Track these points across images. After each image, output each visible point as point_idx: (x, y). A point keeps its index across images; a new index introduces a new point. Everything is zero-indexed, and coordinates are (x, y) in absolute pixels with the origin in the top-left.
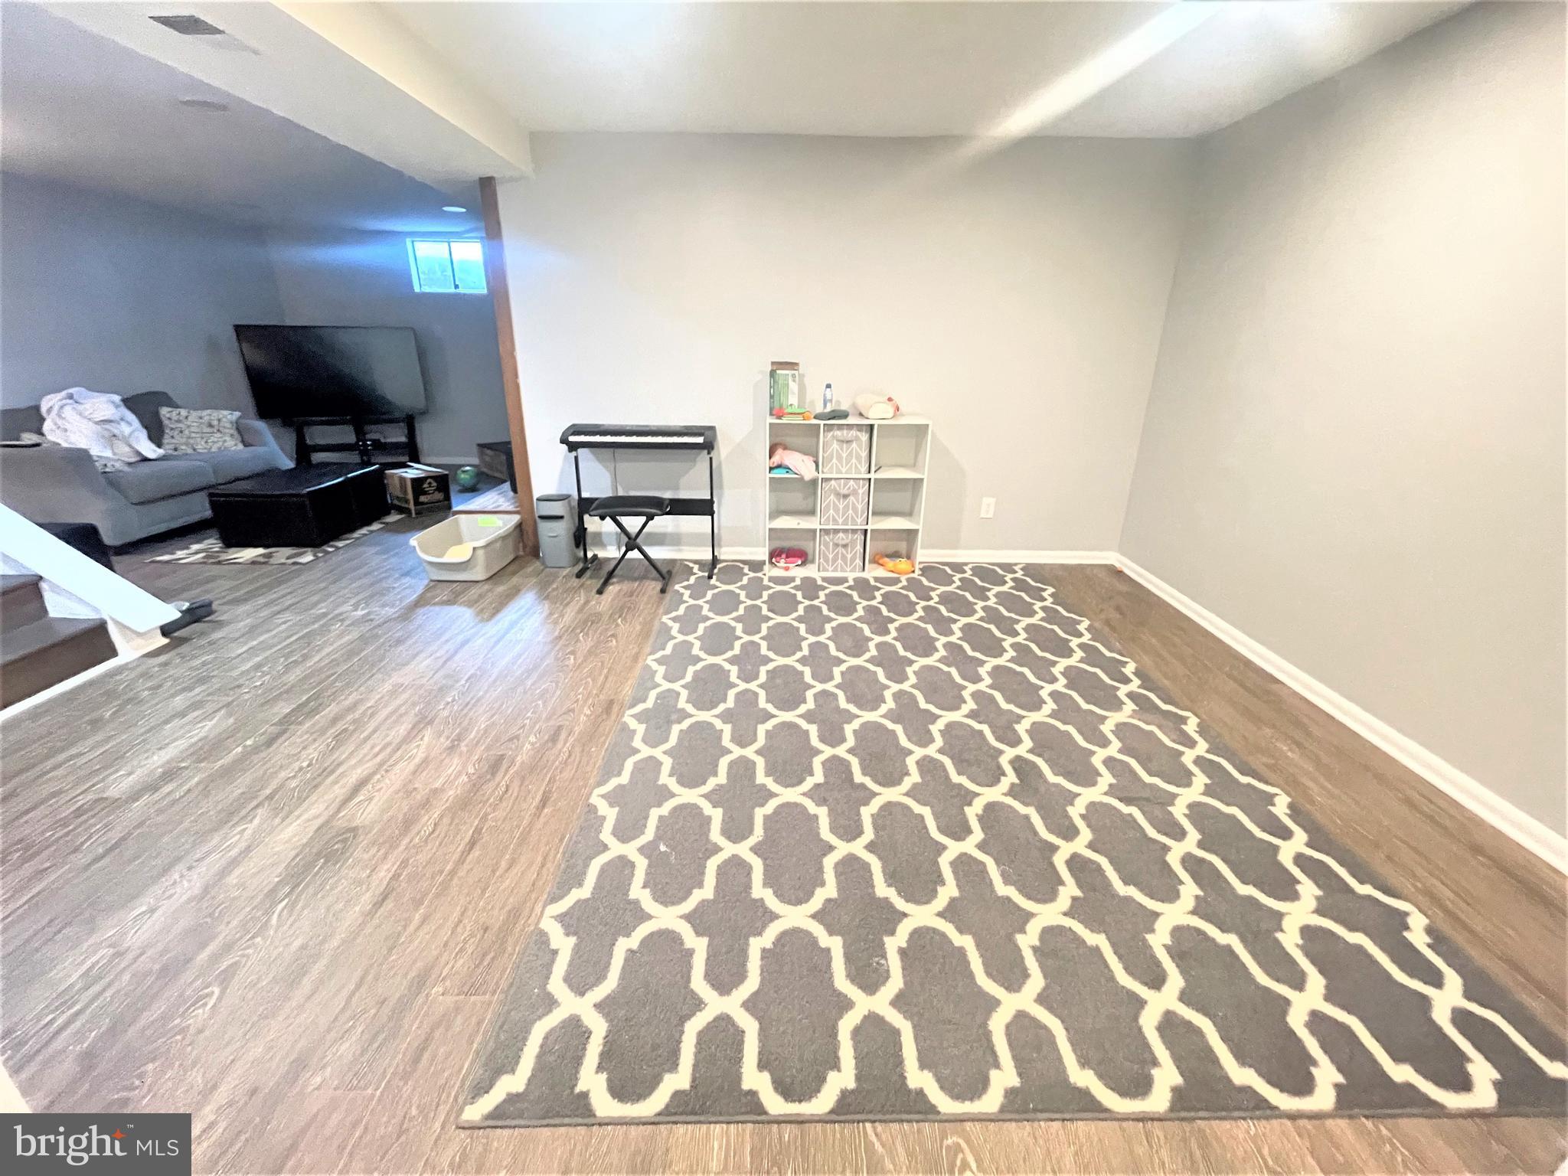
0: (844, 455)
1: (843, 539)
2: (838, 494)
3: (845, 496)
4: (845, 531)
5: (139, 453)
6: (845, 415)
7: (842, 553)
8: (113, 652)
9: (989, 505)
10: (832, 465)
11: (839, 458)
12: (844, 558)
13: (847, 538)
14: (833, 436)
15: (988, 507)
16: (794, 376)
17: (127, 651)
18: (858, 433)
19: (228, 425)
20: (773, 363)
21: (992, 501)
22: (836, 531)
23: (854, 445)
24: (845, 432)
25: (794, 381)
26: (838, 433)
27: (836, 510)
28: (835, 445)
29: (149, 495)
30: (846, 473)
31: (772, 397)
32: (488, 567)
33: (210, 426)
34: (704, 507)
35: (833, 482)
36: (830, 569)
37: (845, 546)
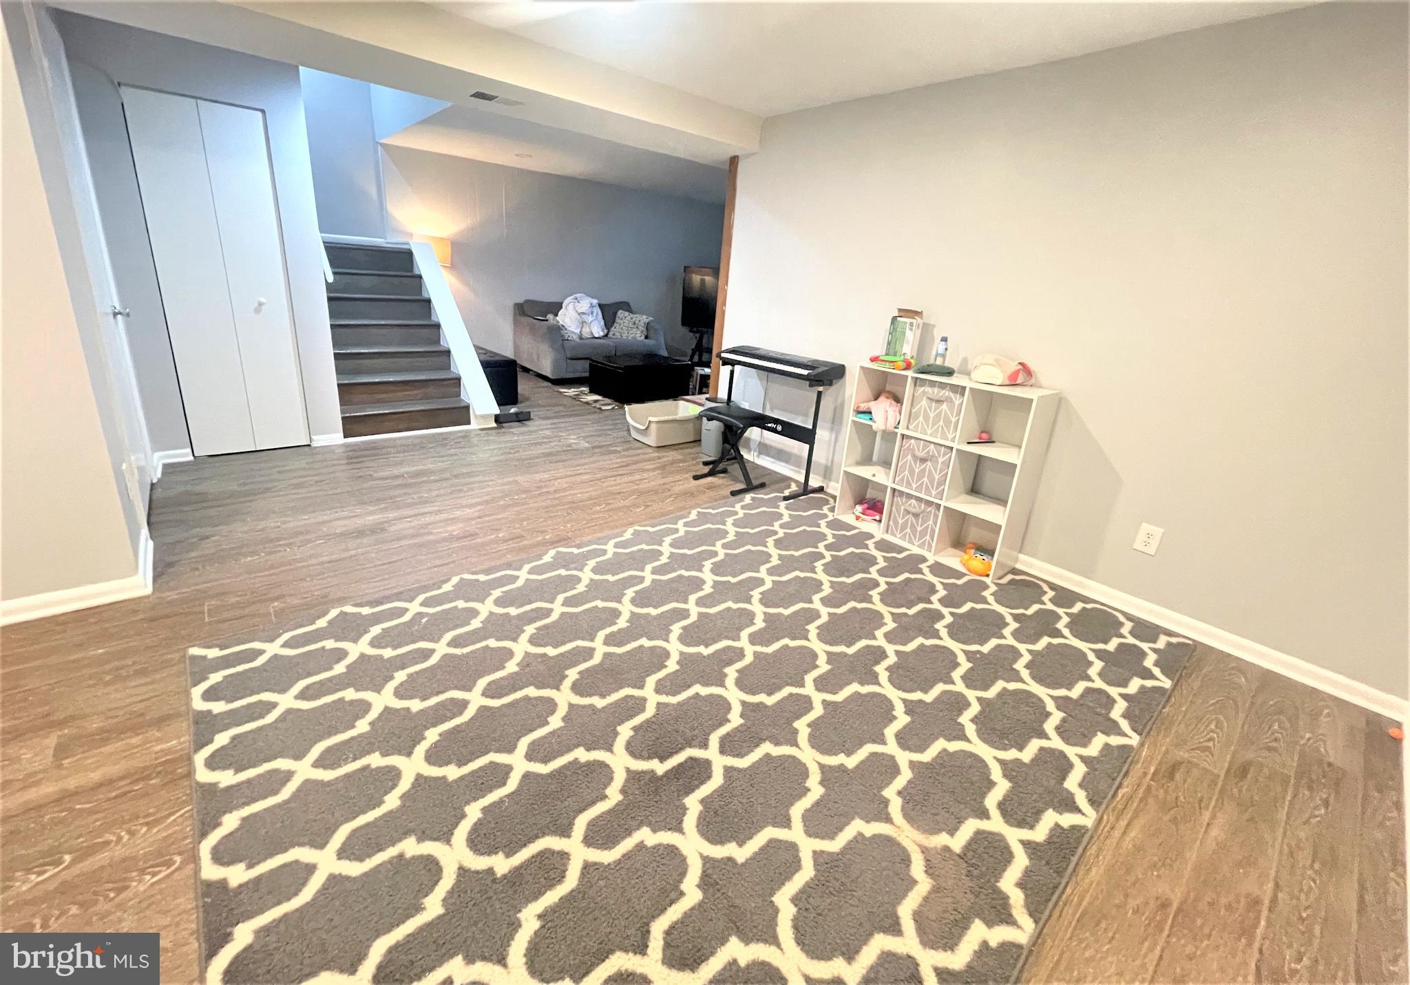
0: (932, 415)
1: (915, 507)
2: (914, 456)
3: (923, 460)
4: (919, 499)
5: (592, 333)
6: (950, 373)
7: (912, 523)
8: (468, 423)
9: (1149, 536)
10: (918, 423)
11: (926, 417)
12: (913, 528)
13: (920, 508)
14: (924, 391)
15: (1148, 537)
16: (911, 324)
17: (474, 425)
18: (952, 395)
19: (643, 325)
20: (900, 310)
21: (1158, 531)
22: (909, 496)
23: (944, 406)
24: (936, 390)
25: (911, 330)
26: (928, 389)
27: (912, 472)
28: (924, 402)
29: (579, 356)
30: (931, 435)
31: (889, 343)
32: (659, 437)
33: (634, 324)
34: (806, 436)
35: (913, 441)
36: (898, 536)
37: (916, 515)
